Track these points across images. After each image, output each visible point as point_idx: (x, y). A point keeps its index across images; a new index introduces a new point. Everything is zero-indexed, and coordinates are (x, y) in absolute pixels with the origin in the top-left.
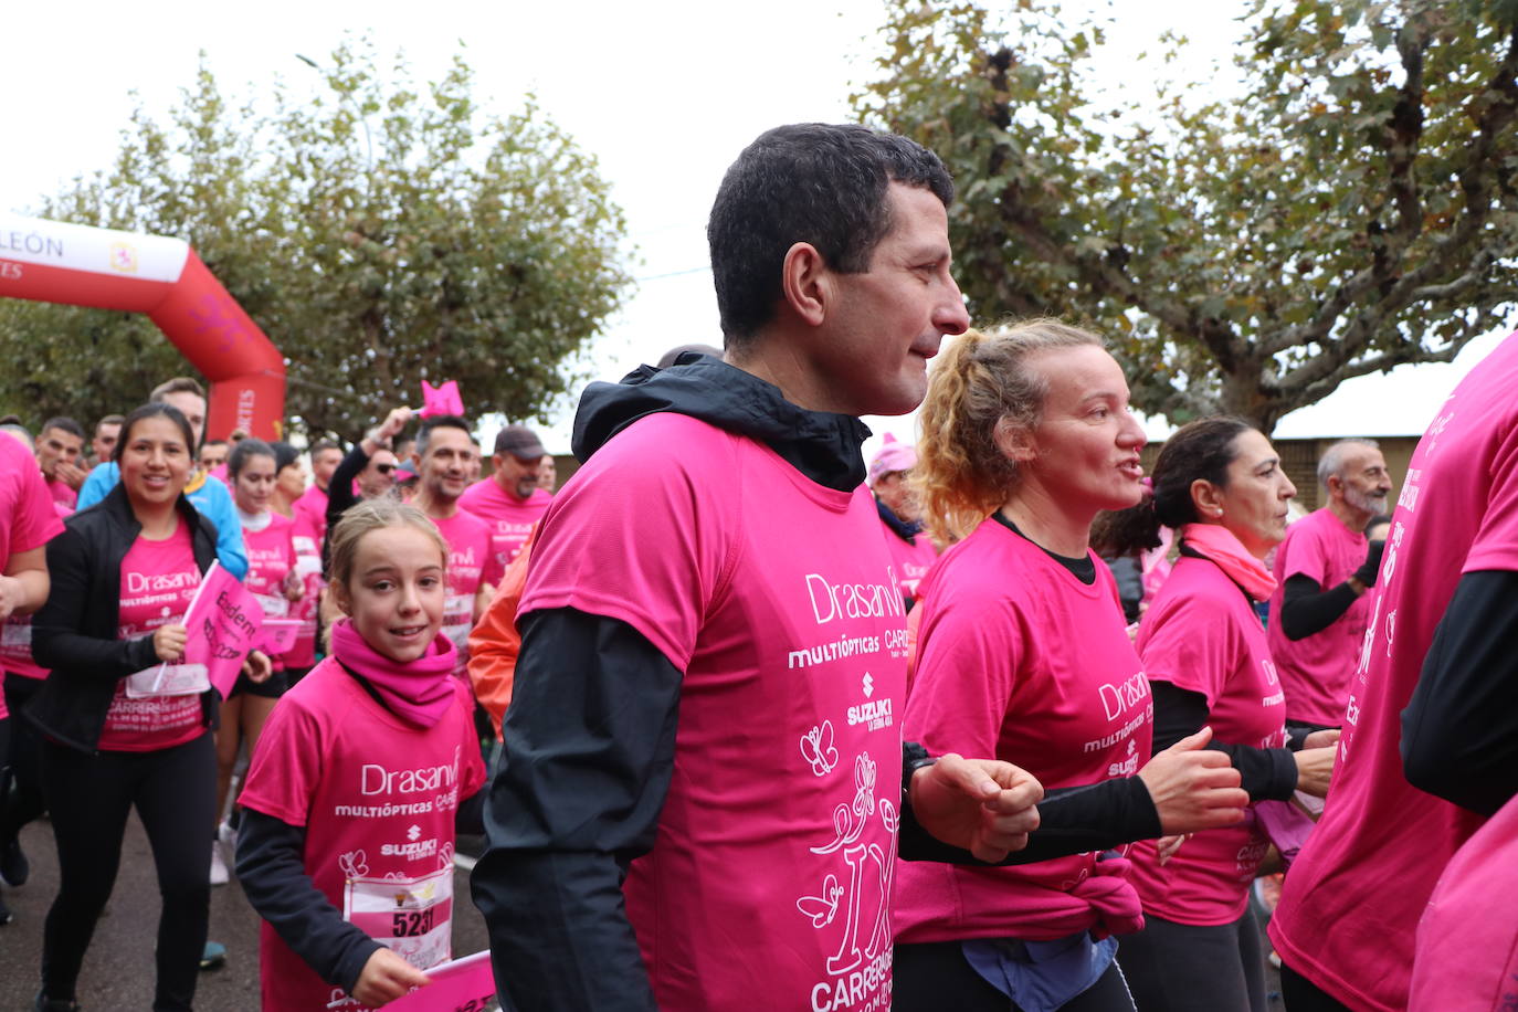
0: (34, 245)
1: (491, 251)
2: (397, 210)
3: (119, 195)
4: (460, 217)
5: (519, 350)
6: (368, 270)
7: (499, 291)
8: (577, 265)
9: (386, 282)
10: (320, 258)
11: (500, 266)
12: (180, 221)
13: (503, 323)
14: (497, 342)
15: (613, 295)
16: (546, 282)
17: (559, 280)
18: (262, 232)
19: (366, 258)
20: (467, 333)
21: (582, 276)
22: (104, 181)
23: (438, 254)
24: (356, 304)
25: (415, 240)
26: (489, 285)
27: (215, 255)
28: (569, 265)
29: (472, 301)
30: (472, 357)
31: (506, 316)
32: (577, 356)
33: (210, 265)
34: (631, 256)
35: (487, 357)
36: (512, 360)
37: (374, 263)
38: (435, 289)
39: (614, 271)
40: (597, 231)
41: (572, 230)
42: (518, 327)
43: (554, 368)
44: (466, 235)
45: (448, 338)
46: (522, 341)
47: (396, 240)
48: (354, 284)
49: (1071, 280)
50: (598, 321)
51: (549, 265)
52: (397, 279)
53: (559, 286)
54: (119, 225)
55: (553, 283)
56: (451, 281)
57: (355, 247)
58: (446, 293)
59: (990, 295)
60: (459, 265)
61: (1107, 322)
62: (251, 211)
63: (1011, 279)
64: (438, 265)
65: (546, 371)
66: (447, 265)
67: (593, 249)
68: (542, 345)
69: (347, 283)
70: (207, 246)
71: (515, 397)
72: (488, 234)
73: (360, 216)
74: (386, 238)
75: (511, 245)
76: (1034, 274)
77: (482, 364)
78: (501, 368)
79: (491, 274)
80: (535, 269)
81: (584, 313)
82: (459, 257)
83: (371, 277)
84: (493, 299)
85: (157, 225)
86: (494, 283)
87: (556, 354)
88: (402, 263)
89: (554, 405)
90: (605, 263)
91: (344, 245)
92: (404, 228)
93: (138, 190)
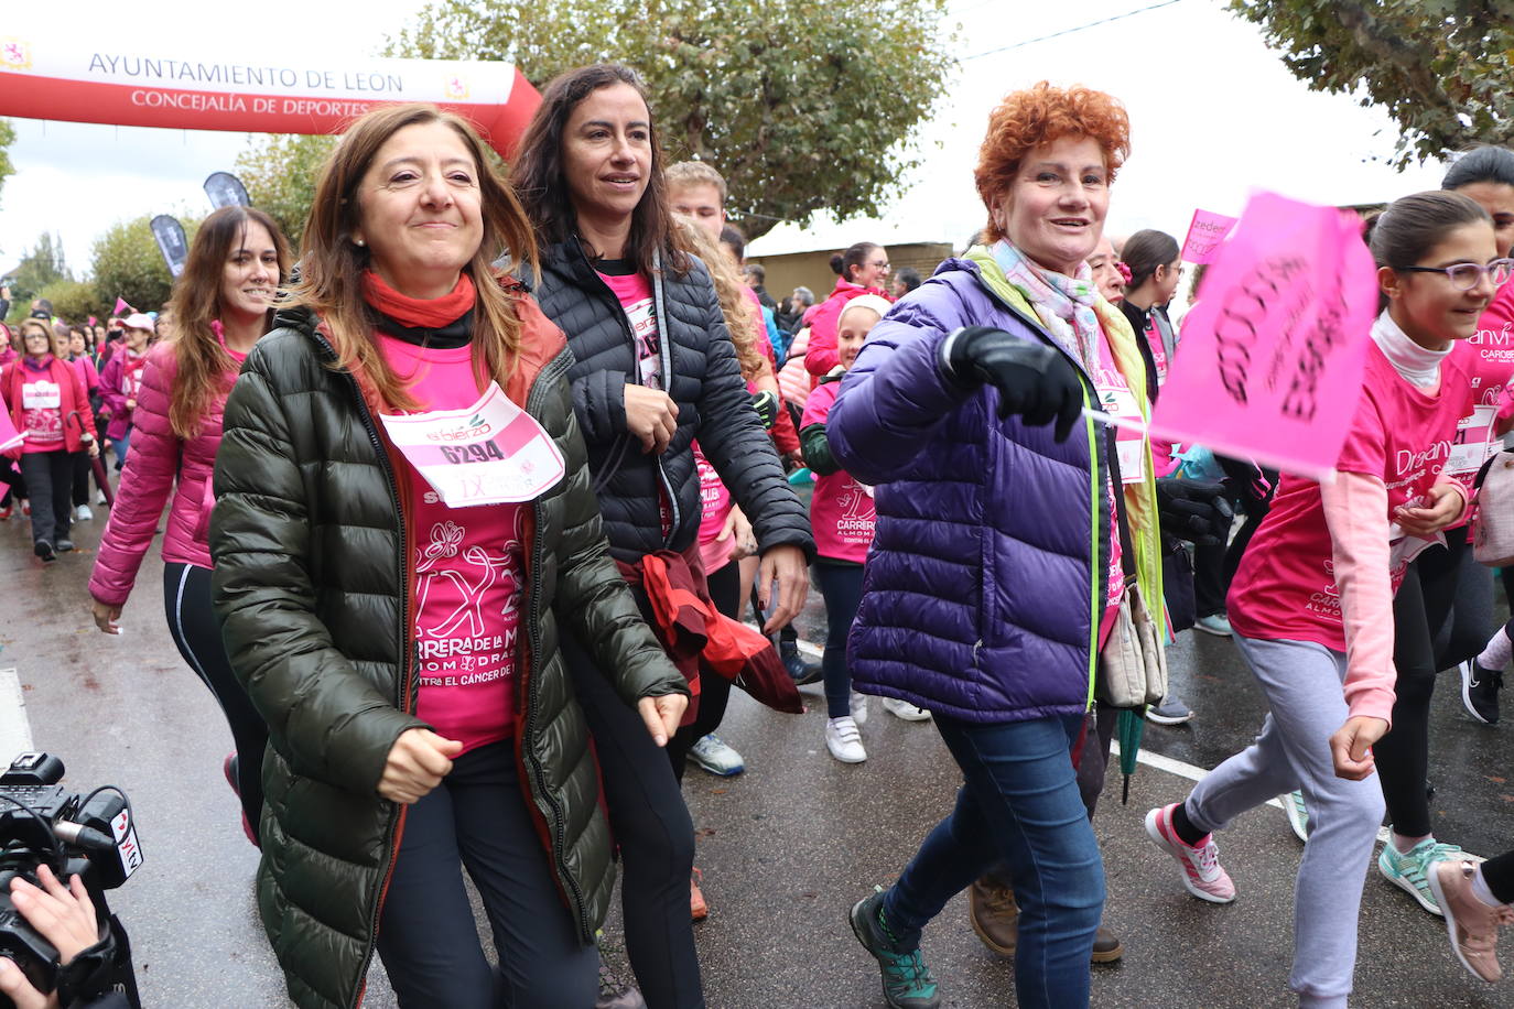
0: (377, 83)
1: (808, 42)
2: (713, 10)
3: (447, 25)
4: (776, 12)
5: (844, 141)
6: (688, 74)
7: (818, 83)
8: (897, 49)
9: (707, 84)
10: (640, 65)
11: (819, 58)
12: (504, 44)
13: (826, 116)
14: (821, 135)
15: (937, 78)
16: (866, 70)
17: (880, 67)
18: (584, 46)
19: (684, 62)
20: (790, 129)
21: (903, 61)
22: (435, 14)
23: (755, 51)
24: (679, 108)
25: (731, 38)
26: (808, 78)
27: (540, 73)
28: (888, 50)
29: (792, 95)
30: (796, 152)
31: (827, 108)
32: (904, 145)
33: (536, 84)
34: (954, 37)
35: (812, 152)
36: (837, 152)
37: (693, 67)
38: (755, 85)
39: (936, 54)
40: (916, 13)
41: (891, 14)
42: (841, 120)
43: (882, 159)
44: (782, 29)
45: (771, 135)
46: (845, 132)
47: (712, 41)
48: (675, 89)
49: (1447, 15)
50: (921, 106)
51: (868, 53)
52: (716, 80)
53: (880, 73)
54: (452, 55)
55: (873, 71)
56: (770, 77)
57: (672, 52)
58: (765, 89)
59: (1346, 43)
60: (778, 60)
61: (1493, 59)
62: (572, 28)
63: (1372, 21)
64: (756, 62)
65: (872, 161)
66: (766, 62)
67: (914, 31)
68: (866, 136)
69: (667, 89)
70: (532, 65)
71: (841, 190)
72: (804, 25)
73: (675, 20)
74: (703, 40)
75: (828, 34)
76: (1401, 12)
77: (808, 159)
78: (826, 162)
79: (810, 68)
80: (855, 58)
81: (907, 100)
82: (777, 52)
83: (691, 80)
84: (813, 91)
85: (486, 50)
86: (814, 76)
87: (880, 144)
88: (721, 64)
89: (883, 195)
90: (927, 46)
91: (663, 51)
92: (720, 28)
93: (465, 17)
